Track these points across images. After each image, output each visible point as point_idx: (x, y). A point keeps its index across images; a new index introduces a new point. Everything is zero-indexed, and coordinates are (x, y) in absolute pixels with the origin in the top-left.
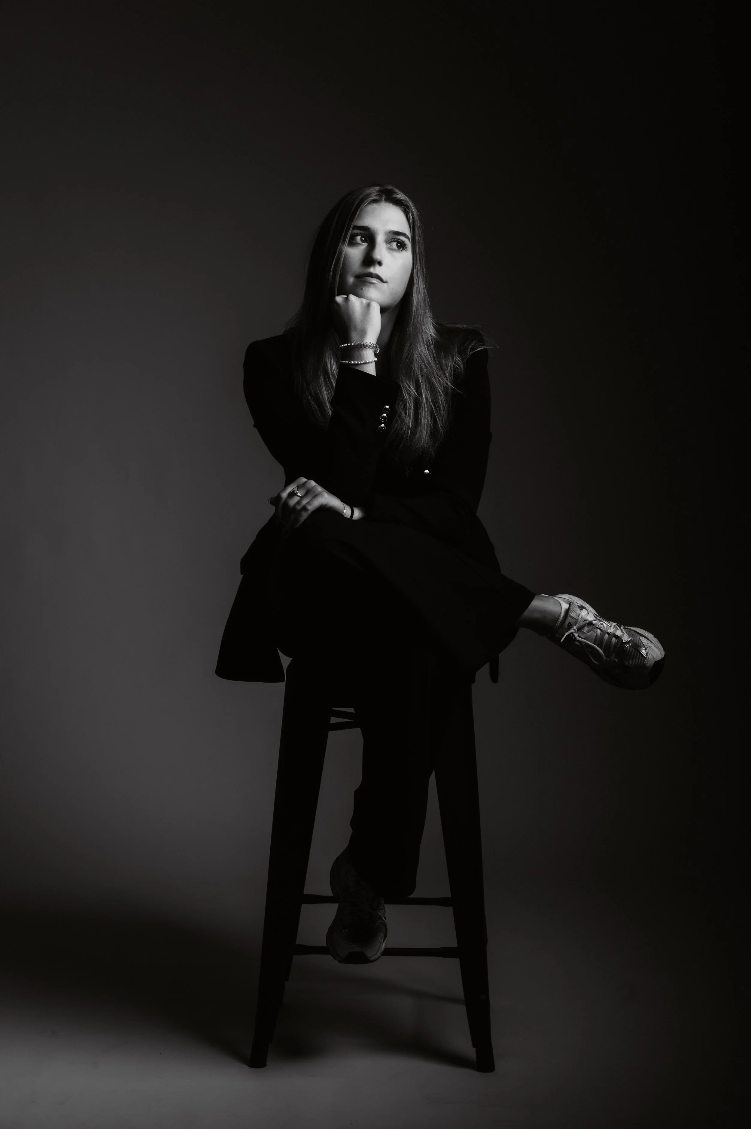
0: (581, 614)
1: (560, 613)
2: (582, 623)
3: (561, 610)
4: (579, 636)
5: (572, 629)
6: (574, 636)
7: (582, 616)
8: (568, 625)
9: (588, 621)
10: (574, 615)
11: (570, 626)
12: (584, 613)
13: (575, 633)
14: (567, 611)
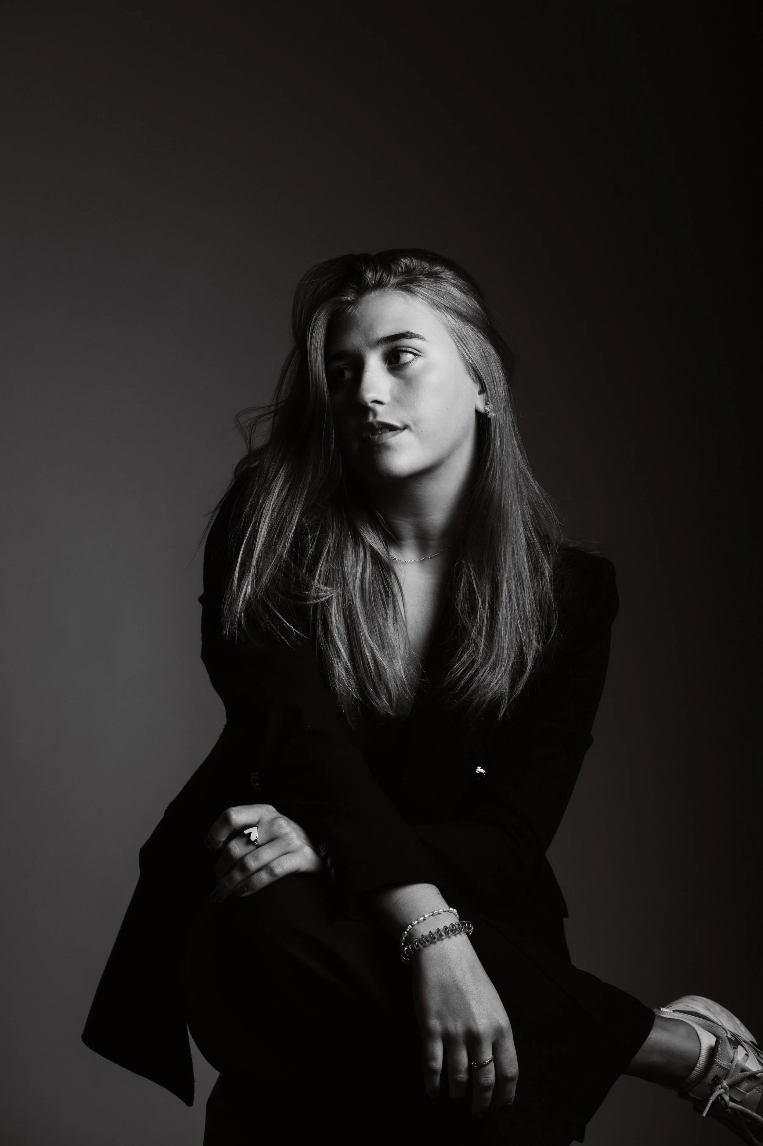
0: (736, 1059)
1: (698, 1055)
2: (739, 1075)
3: (700, 1049)
4: (732, 1100)
5: (720, 1086)
6: (723, 1099)
7: (738, 1061)
8: (713, 1080)
9: (748, 1073)
10: (724, 1063)
11: (717, 1081)
12: (740, 1055)
13: (724, 1093)
14: (713, 1052)
